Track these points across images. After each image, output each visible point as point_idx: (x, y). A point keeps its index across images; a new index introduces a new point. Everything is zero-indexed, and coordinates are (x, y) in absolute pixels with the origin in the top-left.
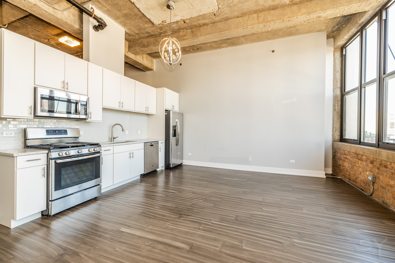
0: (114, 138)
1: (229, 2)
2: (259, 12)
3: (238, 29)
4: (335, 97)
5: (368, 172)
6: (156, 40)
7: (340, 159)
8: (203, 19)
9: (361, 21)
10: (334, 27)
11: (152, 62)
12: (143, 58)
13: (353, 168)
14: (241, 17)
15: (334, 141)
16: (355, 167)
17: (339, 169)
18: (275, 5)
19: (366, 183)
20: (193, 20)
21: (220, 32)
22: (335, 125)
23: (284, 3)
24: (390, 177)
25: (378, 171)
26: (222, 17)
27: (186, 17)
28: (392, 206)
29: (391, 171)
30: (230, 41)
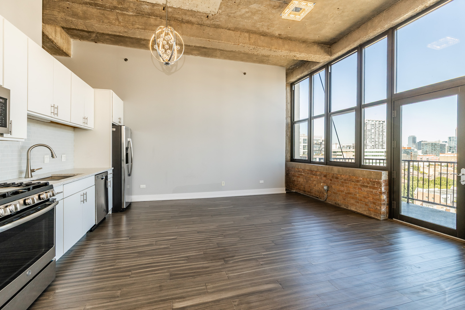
0: (33, 171)
1: (232, 12)
2: (251, 33)
3: (229, 43)
4: (287, 125)
5: (322, 184)
6: (103, 14)
7: (294, 176)
8: (191, 15)
9: (313, 68)
10: (292, 66)
11: (69, 43)
12: (56, 32)
13: (307, 182)
14: (233, 30)
15: (286, 161)
16: (309, 181)
17: (293, 185)
18: (267, 32)
19: (320, 192)
20: (178, 12)
21: (209, 39)
22: (287, 148)
23: (274, 34)
24: (340, 185)
25: (331, 182)
26: (214, 23)
27: (174, 4)
28: (343, 205)
29: (341, 181)
30: (205, 50)
